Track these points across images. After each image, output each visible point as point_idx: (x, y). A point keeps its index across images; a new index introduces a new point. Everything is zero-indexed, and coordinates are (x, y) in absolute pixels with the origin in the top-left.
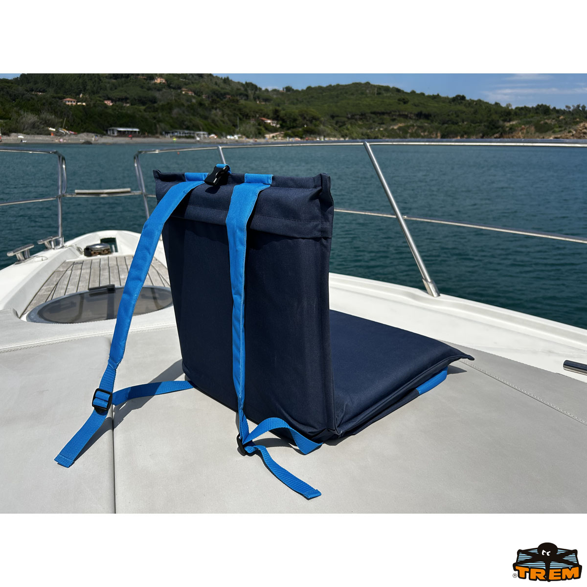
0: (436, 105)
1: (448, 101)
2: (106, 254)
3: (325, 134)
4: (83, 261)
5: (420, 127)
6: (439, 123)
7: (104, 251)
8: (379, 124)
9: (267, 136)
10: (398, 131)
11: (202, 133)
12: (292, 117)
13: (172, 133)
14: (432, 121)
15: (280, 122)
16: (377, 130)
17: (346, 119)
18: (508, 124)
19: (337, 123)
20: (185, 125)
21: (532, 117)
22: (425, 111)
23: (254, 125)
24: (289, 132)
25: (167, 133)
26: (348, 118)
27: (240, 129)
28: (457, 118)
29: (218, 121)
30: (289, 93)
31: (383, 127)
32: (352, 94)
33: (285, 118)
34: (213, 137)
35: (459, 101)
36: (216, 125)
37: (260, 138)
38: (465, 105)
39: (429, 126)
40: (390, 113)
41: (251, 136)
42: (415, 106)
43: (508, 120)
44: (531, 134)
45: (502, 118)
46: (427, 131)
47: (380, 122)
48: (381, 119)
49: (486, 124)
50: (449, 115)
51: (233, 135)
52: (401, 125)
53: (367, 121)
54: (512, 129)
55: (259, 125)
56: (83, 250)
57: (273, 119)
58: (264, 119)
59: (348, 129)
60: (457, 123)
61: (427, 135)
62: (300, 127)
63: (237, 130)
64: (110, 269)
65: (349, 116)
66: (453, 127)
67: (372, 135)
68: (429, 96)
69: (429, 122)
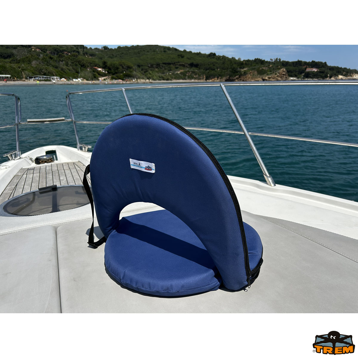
0: (200, 59)
1: (206, 56)
2: (50, 162)
3: (137, 77)
4: (34, 168)
5: (193, 72)
6: (204, 70)
7: (48, 160)
8: (168, 70)
9: (100, 79)
10: (180, 75)
11: (56, 77)
12: (115, 66)
13: (35, 77)
14: (200, 68)
15: (107, 70)
16: (167, 74)
17: (147, 68)
18: (242, 70)
19: (142, 70)
20: (43, 72)
21: (255, 66)
22: (195, 62)
23: (90, 72)
24: (114, 76)
25: (31, 78)
26: (149, 67)
27: (81, 75)
28: (214, 67)
29: (65, 69)
30: (106, 50)
31: (171, 73)
32: (148, 52)
33: (110, 67)
34: (64, 80)
35: (213, 56)
36: (64, 72)
37: (96, 80)
38: (216, 59)
39: (198, 71)
40: (174, 63)
41: (90, 79)
42: (189, 59)
43: (242, 68)
44: (255, 76)
45: (239, 67)
46: (197, 74)
47: (169, 69)
48: (169, 67)
49: (231, 70)
50: (209, 65)
51: (77, 79)
52: (182, 71)
53: (161, 69)
54: (245, 73)
55: (94, 71)
56: (34, 160)
57: (103, 68)
58: (96, 68)
59: (150, 74)
60: (214, 70)
61: (198, 77)
62: (121, 73)
63: (79, 75)
64: (53, 172)
65: (149, 65)
66: (212, 72)
67: (165, 77)
68: (195, 53)
69: (198, 69)
